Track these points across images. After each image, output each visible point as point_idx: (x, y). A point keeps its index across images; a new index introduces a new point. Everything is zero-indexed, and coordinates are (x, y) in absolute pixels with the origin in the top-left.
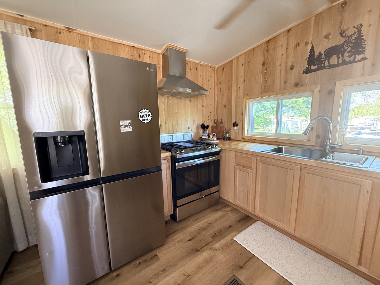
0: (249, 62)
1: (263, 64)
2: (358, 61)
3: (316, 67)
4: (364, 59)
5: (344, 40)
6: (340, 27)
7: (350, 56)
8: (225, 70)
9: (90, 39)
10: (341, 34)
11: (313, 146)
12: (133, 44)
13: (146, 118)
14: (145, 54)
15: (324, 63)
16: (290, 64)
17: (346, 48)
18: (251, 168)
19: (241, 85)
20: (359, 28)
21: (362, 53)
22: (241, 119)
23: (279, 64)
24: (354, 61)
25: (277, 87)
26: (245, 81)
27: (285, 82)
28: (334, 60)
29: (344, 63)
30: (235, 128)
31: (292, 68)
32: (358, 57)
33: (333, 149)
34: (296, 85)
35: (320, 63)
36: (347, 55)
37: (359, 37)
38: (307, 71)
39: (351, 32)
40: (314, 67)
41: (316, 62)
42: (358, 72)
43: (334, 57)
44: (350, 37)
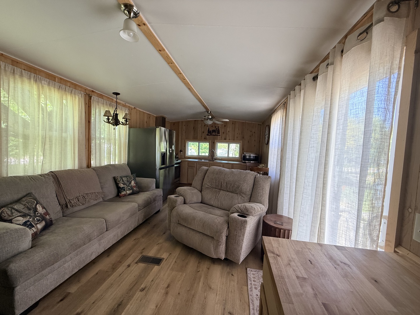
0: (187, 125)
1: (194, 128)
4: (220, 135)
5: (216, 129)
6: (215, 125)
8: (175, 124)
10: (215, 127)
11: (210, 158)
14: (151, 117)
16: (202, 131)
17: (216, 131)
18: (194, 167)
19: (184, 134)
20: (219, 127)
21: (219, 134)
23: (199, 130)
24: (218, 135)
25: (199, 138)
26: (185, 132)
27: (201, 137)
28: (214, 134)
29: (216, 135)
30: (181, 152)
31: (203, 132)
32: (219, 135)
33: (215, 159)
34: (205, 138)
35: (211, 133)
36: (216, 133)
37: (219, 129)
38: (208, 135)
39: (217, 127)
40: (209, 134)
41: (210, 133)
42: (219, 138)
43: (214, 133)
44: (217, 129)
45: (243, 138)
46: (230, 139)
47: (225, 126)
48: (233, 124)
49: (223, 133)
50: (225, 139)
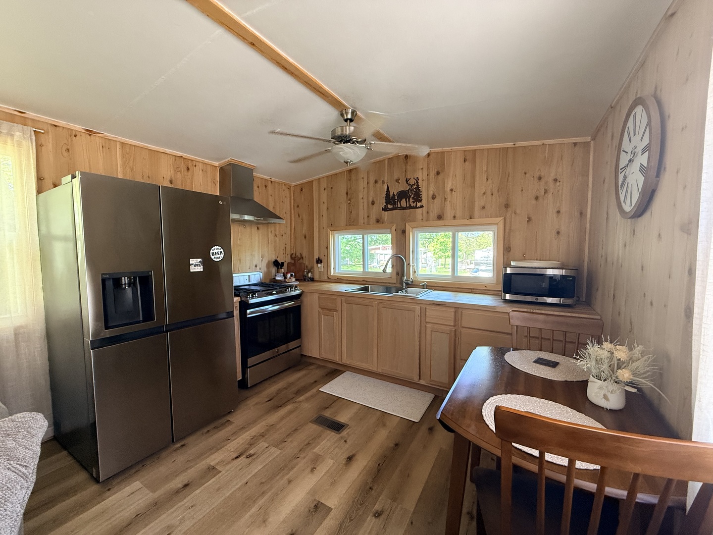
0: (332, 188)
1: (347, 193)
2: (419, 208)
3: (392, 206)
4: (422, 207)
6: (405, 176)
7: (413, 202)
8: (303, 190)
9: (118, 146)
10: (407, 181)
11: (395, 283)
12: (180, 154)
13: (218, 256)
14: (195, 166)
15: (397, 204)
16: (371, 199)
17: (411, 194)
18: (336, 310)
19: (325, 213)
20: (417, 180)
21: (420, 201)
22: (326, 255)
23: (361, 197)
24: (416, 207)
25: (361, 221)
26: (328, 209)
27: (368, 217)
28: (403, 203)
29: (410, 207)
30: (319, 265)
31: (373, 203)
32: (419, 204)
34: (378, 221)
35: (394, 204)
36: (411, 200)
37: (418, 187)
38: (385, 209)
39: (412, 182)
40: (390, 206)
41: (391, 202)
42: (419, 217)
43: (404, 200)
44: (412, 186)
45: (507, 206)
46: (457, 216)
47: (438, 173)
48: (465, 161)
49: (434, 197)
50: (440, 217)
